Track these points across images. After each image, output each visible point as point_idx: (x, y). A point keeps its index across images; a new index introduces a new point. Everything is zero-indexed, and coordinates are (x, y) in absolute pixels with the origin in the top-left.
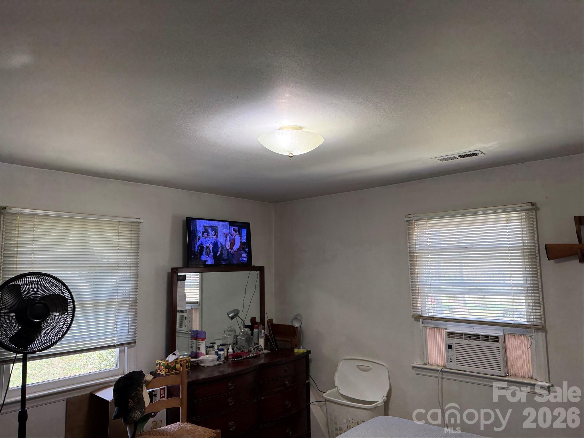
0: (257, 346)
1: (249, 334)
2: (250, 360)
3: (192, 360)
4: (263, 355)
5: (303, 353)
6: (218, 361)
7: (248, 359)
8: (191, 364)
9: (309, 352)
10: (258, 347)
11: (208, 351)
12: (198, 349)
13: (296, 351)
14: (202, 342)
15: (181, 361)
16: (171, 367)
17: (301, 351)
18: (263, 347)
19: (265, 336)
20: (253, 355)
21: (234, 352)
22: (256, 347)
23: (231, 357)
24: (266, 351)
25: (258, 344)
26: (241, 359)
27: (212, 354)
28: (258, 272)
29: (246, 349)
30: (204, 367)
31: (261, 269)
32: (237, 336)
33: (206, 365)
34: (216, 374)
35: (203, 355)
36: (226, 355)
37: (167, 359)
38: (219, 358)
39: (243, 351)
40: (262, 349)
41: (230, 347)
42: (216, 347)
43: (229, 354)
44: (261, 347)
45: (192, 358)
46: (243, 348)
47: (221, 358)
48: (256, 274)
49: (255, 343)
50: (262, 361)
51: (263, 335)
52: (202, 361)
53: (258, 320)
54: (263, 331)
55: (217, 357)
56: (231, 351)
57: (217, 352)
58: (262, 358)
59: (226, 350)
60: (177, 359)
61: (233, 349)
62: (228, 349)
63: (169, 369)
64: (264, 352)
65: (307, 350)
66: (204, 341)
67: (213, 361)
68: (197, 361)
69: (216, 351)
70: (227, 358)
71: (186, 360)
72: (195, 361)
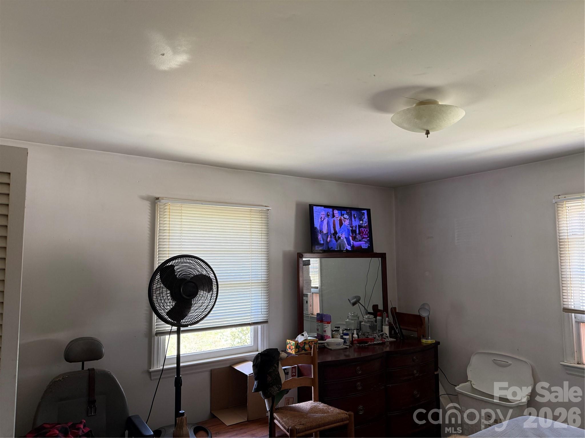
0: (381, 333)
1: (374, 321)
2: (376, 346)
3: (319, 342)
4: (388, 343)
5: (431, 344)
6: (344, 345)
7: (373, 345)
8: (319, 346)
9: (438, 343)
10: (383, 334)
11: (333, 334)
12: (324, 332)
13: (424, 341)
14: (328, 326)
15: (309, 342)
16: (300, 347)
17: (430, 341)
18: (388, 335)
19: (389, 324)
20: (378, 342)
21: (358, 337)
22: (381, 335)
23: (356, 342)
24: (391, 339)
25: (382, 331)
26: (366, 345)
27: (337, 338)
28: (380, 259)
29: (371, 336)
30: (331, 350)
31: (383, 256)
32: (361, 322)
33: (333, 348)
34: (342, 358)
35: (329, 338)
36: (351, 340)
37: (296, 339)
38: (345, 342)
39: (368, 337)
40: (387, 337)
41: (355, 332)
42: (341, 331)
43: (354, 339)
44: (386, 334)
45: (319, 340)
46: (367, 334)
47: (347, 342)
48: (377, 261)
49: (379, 330)
50: (388, 349)
51: (387, 323)
52: (328, 344)
53: (381, 307)
54: (387, 319)
55: (343, 340)
56: (355, 336)
57: (343, 336)
58: (388, 346)
59: (351, 335)
60: (306, 340)
61: (357, 334)
62: (353, 334)
63: (298, 349)
64: (390, 340)
65: (436, 341)
66: (330, 325)
67: (339, 344)
68: (324, 343)
69: (341, 335)
70: (352, 342)
71: (314, 341)
72: (322, 343)
